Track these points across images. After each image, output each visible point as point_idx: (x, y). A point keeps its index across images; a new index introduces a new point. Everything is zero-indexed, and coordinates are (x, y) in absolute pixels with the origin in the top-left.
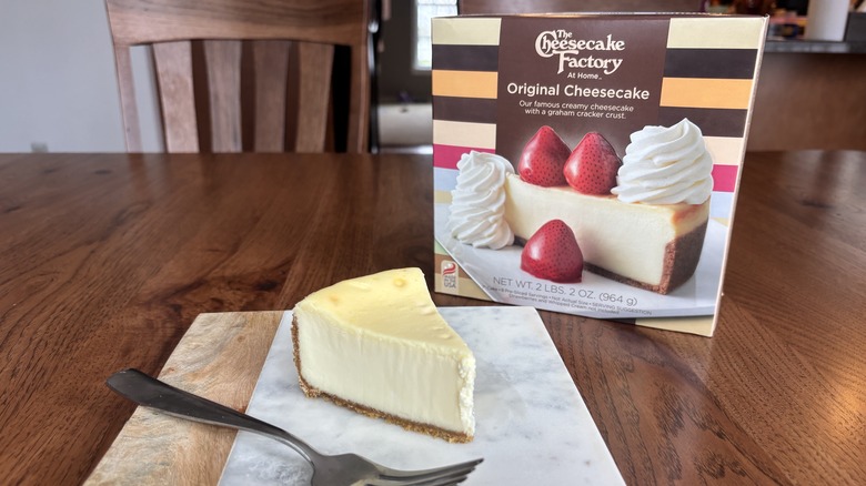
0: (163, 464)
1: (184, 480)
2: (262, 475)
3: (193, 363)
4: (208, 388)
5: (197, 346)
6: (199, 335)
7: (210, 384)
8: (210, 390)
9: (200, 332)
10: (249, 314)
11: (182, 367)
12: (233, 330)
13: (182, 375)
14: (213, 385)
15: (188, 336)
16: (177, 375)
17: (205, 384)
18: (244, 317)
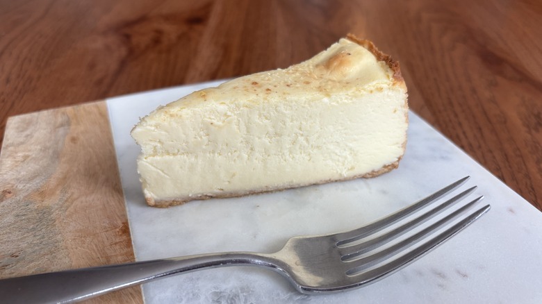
3: (31, 179)
4: (67, 207)
5: (26, 157)
6: (22, 143)
7: (66, 201)
8: (71, 209)
9: (21, 140)
10: (69, 110)
11: (20, 186)
12: (61, 131)
13: (26, 197)
14: (72, 203)
15: (8, 146)
16: (18, 198)
17: (61, 203)
18: (63, 113)
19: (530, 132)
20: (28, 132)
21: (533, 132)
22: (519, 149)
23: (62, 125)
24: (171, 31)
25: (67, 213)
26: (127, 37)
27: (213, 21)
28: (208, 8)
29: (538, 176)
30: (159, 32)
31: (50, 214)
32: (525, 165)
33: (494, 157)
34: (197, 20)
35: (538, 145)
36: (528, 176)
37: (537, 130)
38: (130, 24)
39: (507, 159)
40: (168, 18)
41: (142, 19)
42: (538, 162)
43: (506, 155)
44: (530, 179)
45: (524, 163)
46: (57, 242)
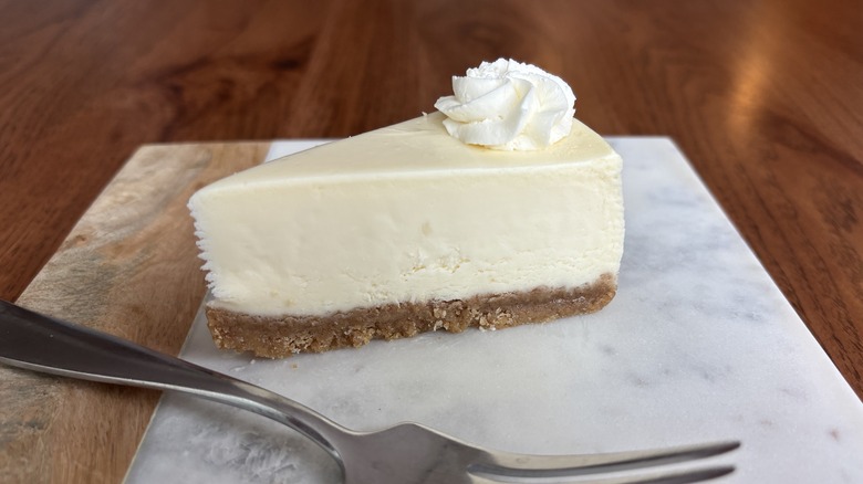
0: (32, 425)
1: (64, 461)
2: (212, 455)
3: (118, 227)
4: (137, 272)
5: (130, 198)
6: (136, 180)
7: (141, 264)
8: (139, 276)
9: (138, 176)
10: (218, 147)
11: (100, 234)
12: (191, 173)
13: (98, 248)
14: (146, 268)
15: (118, 181)
16: (89, 248)
17: (133, 265)
18: (209, 151)
19: (838, 234)
20: (151, 168)
21: (843, 231)
22: (821, 259)
23: (197, 165)
24: (248, 81)
25: (132, 280)
26: (177, 90)
27: (316, 65)
28: (307, 44)
29: (857, 302)
30: (229, 83)
31: (113, 275)
32: (835, 285)
33: (783, 273)
34: (290, 62)
35: (851, 251)
36: (839, 302)
37: (848, 229)
38: (180, 70)
39: (804, 276)
40: (243, 61)
41: (202, 63)
42: (854, 280)
43: (801, 269)
44: (844, 306)
45: (831, 279)
46: (99, 314)
